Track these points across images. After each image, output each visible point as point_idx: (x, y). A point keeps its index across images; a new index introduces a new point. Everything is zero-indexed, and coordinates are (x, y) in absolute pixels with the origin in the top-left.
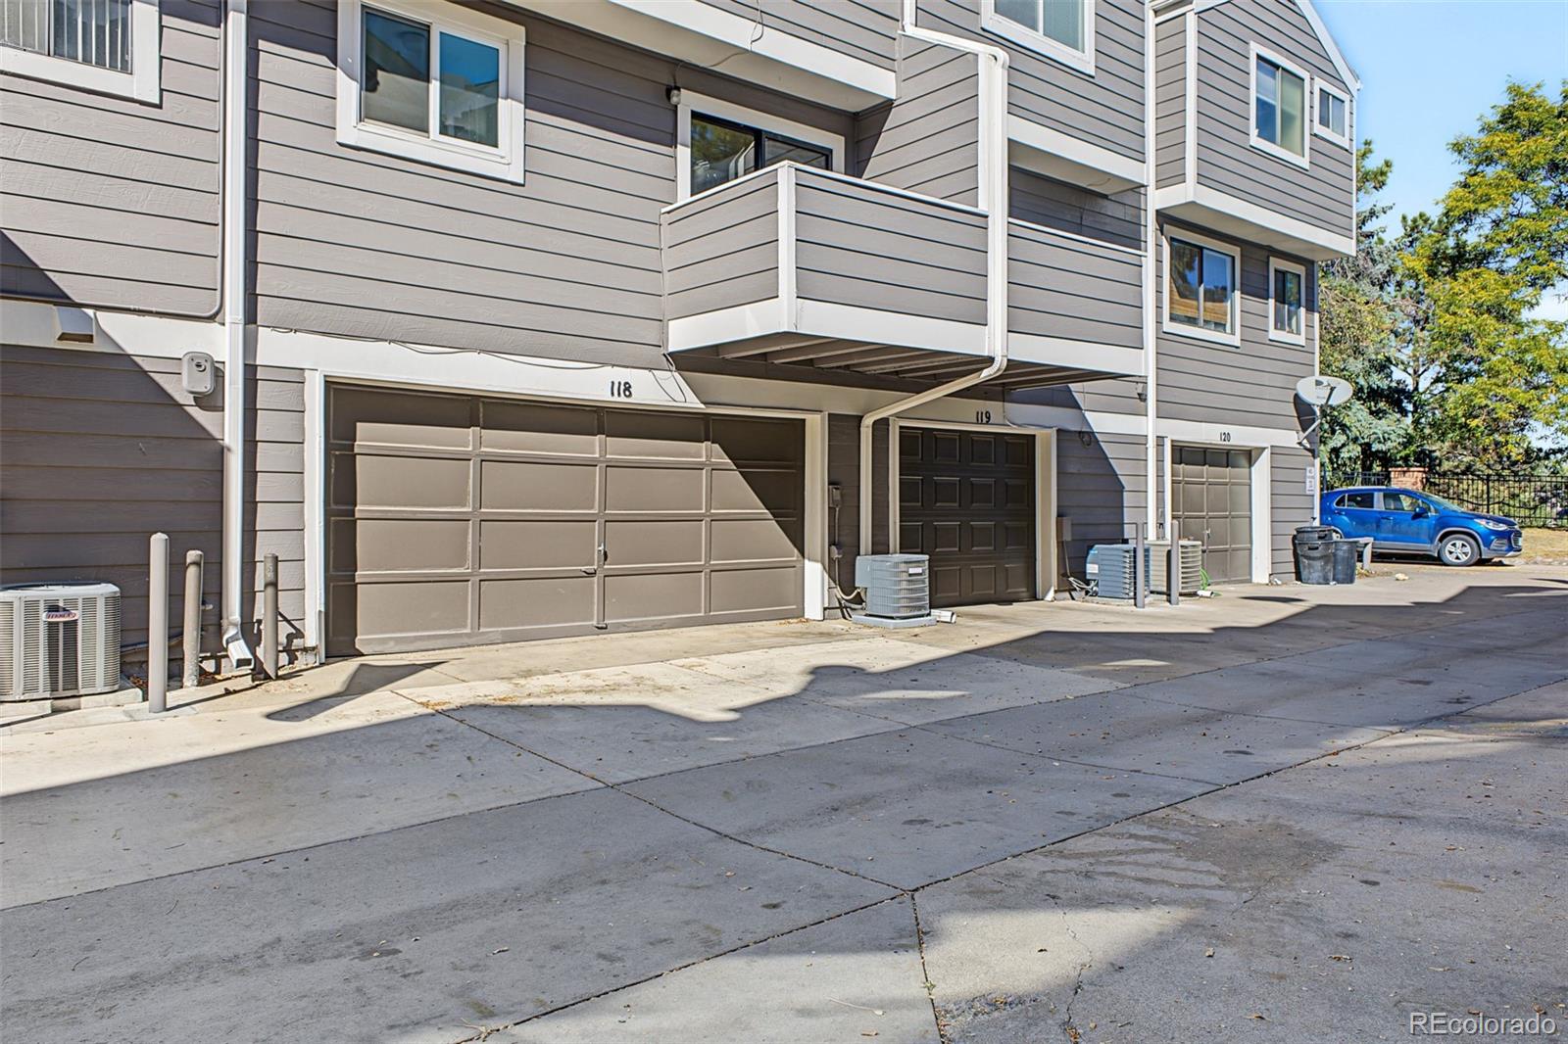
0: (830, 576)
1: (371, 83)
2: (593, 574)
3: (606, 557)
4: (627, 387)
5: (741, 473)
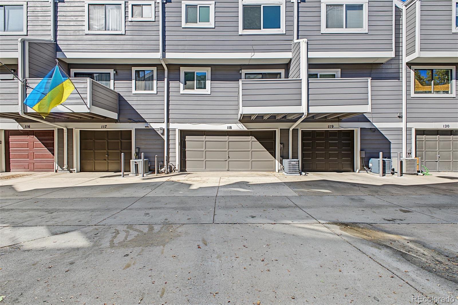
0: (280, 163)
1: (185, 84)
2: (226, 161)
3: (229, 158)
4: (231, 127)
5: (259, 142)
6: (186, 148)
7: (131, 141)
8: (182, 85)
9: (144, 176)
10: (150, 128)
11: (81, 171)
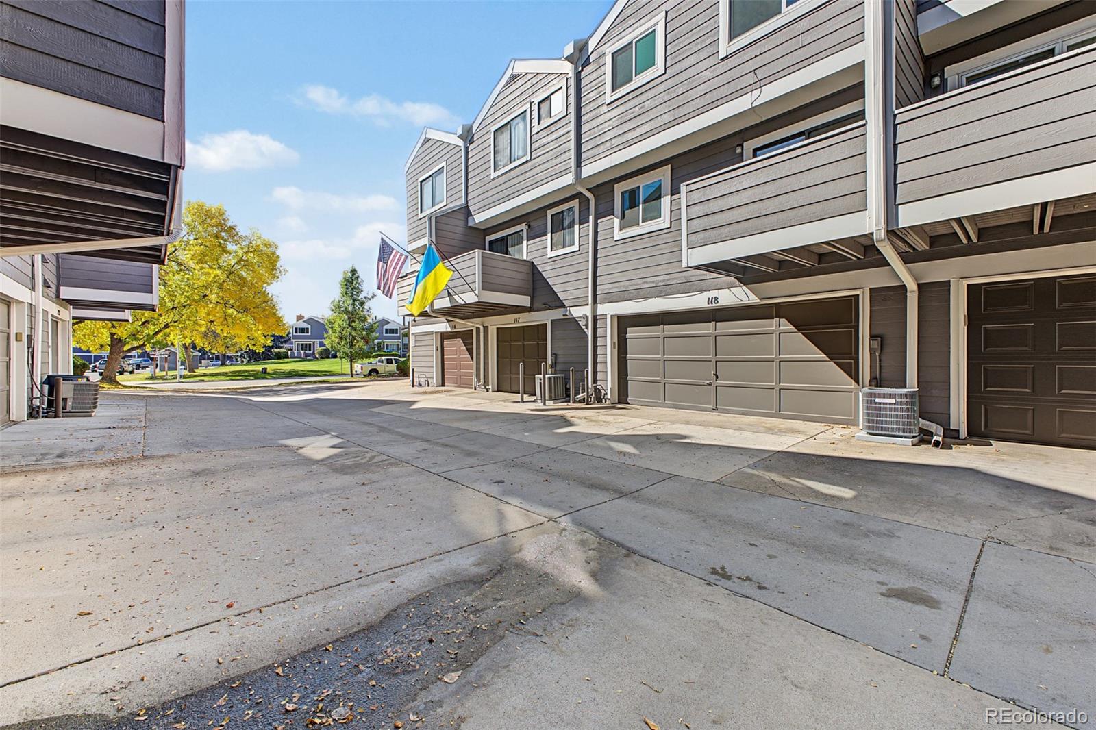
1: (623, 216)
2: (710, 385)
3: (717, 377)
4: (716, 298)
5: (803, 334)
6: (627, 354)
7: (546, 344)
8: (617, 221)
9: (547, 404)
10: (570, 317)
11: (498, 391)
